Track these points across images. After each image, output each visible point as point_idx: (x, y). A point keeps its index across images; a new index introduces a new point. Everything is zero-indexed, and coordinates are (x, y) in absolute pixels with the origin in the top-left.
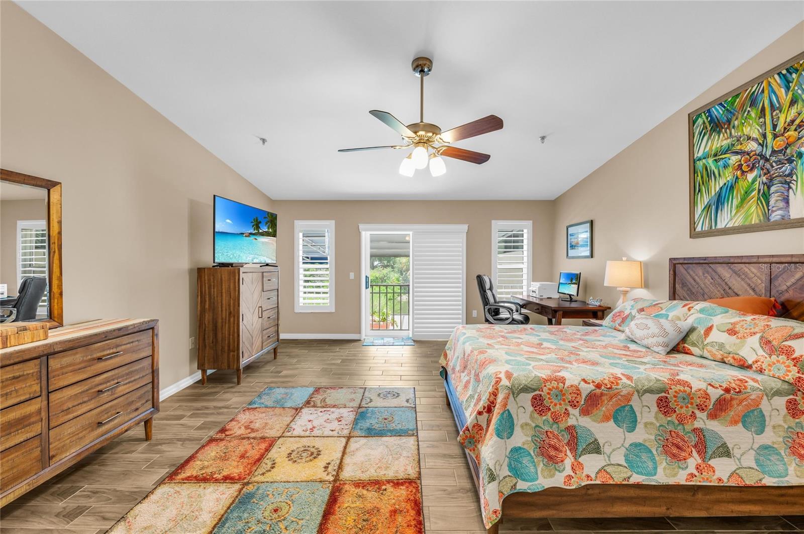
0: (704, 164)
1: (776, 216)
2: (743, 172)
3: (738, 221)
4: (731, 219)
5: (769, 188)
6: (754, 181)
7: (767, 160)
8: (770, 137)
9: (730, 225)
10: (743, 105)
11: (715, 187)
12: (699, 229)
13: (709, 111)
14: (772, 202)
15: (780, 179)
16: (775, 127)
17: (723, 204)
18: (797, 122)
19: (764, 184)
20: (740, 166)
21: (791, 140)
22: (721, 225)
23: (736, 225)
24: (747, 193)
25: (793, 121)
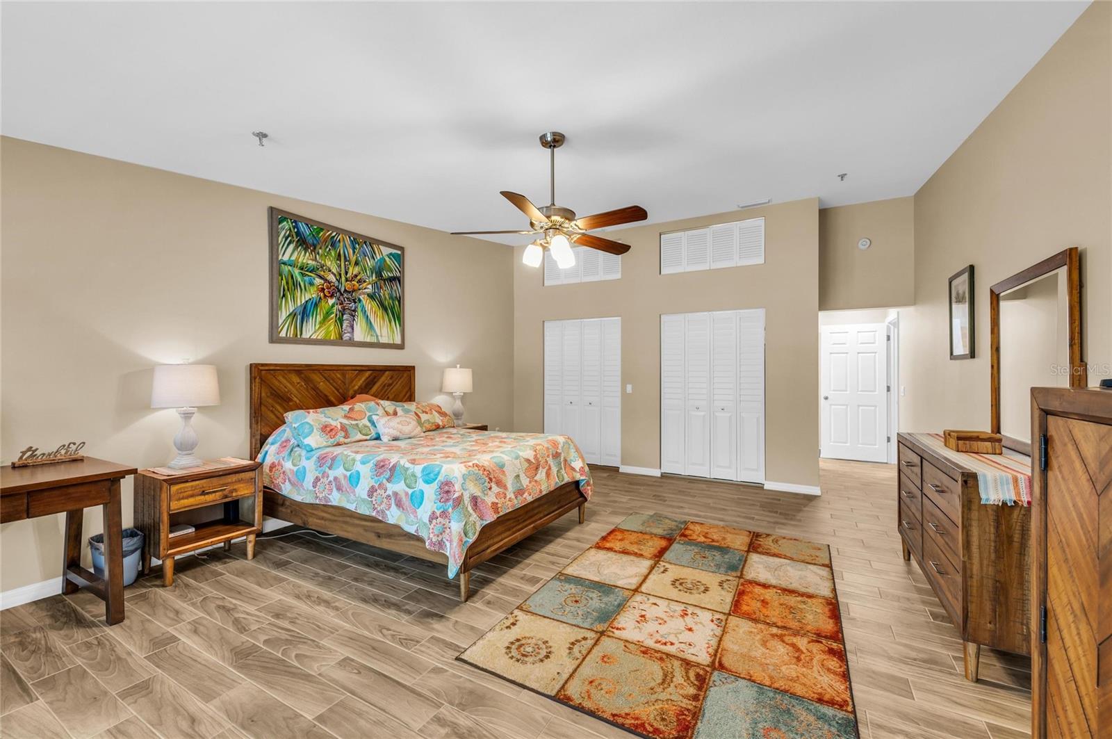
0: (289, 270)
1: (346, 336)
2: (325, 296)
3: (320, 335)
4: (315, 332)
5: (343, 315)
6: (333, 306)
7: (342, 295)
8: (343, 279)
9: (314, 337)
10: (325, 241)
11: (302, 298)
12: (283, 334)
13: (295, 222)
14: (344, 326)
15: (349, 311)
16: (346, 273)
17: (308, 316)
18: (359, 278)
19: (340, 311)
20: (323, 290)
21: (355, 288)
22: (306, 335)
23: (319, 337)
24: (328, 314)
25: (356, 276)
